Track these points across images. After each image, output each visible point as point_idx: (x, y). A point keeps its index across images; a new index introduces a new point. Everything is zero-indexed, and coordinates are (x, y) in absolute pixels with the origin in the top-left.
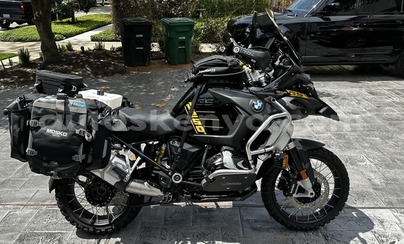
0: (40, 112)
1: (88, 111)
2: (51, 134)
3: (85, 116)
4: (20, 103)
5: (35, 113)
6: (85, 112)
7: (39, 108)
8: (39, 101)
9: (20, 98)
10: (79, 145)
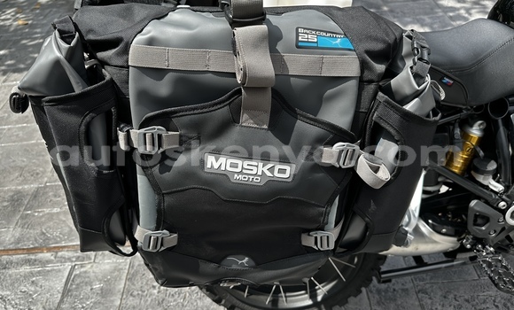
0: (163, 88)
1: (364, 66)
2: (225, 176)
3: (353, 84)
4: (71, 56)
5: (143, 95)
6: (353, 69)
7: (158, 73)
8: (151, 42)
9: (65, 36)
10: (331, 203)
